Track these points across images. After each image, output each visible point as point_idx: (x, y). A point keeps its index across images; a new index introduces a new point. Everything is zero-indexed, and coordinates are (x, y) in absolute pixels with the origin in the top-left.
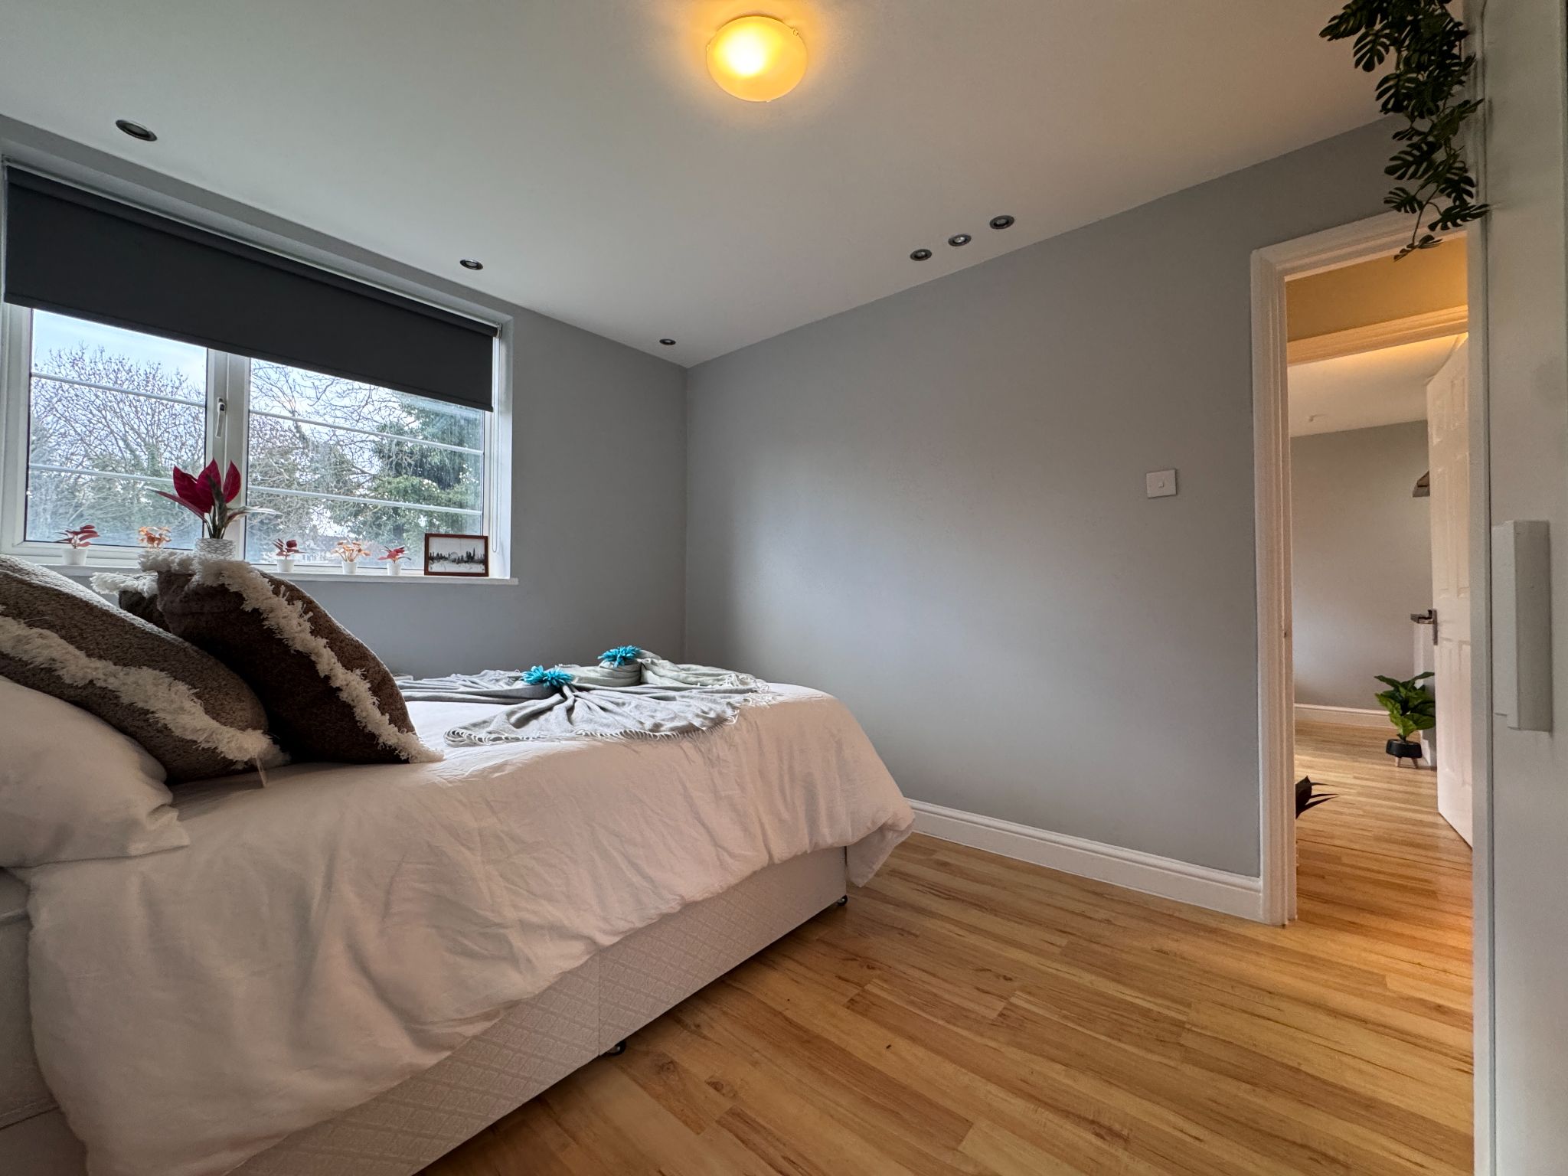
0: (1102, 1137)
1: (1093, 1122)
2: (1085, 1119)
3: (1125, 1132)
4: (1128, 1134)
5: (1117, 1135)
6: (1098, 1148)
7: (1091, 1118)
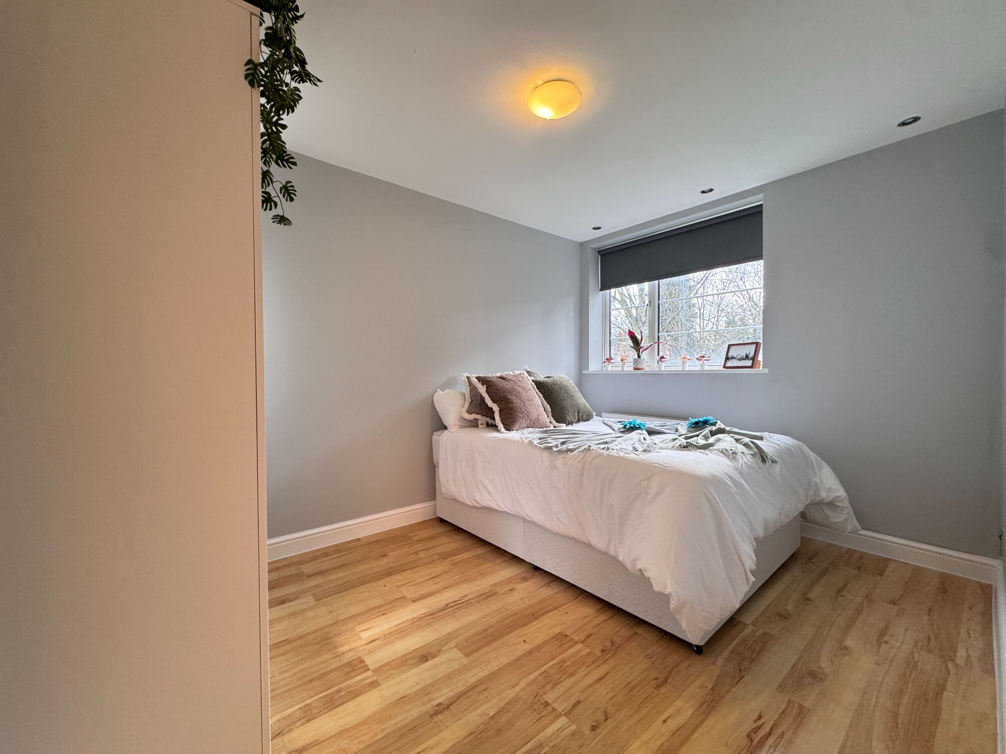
0: (437, 705)
1: (448, 707)
2: (451, 704)
3: (436, 719)
4: (434, 719)
5: (436, 714)
6: (433, 700)
7: (451, 707)
